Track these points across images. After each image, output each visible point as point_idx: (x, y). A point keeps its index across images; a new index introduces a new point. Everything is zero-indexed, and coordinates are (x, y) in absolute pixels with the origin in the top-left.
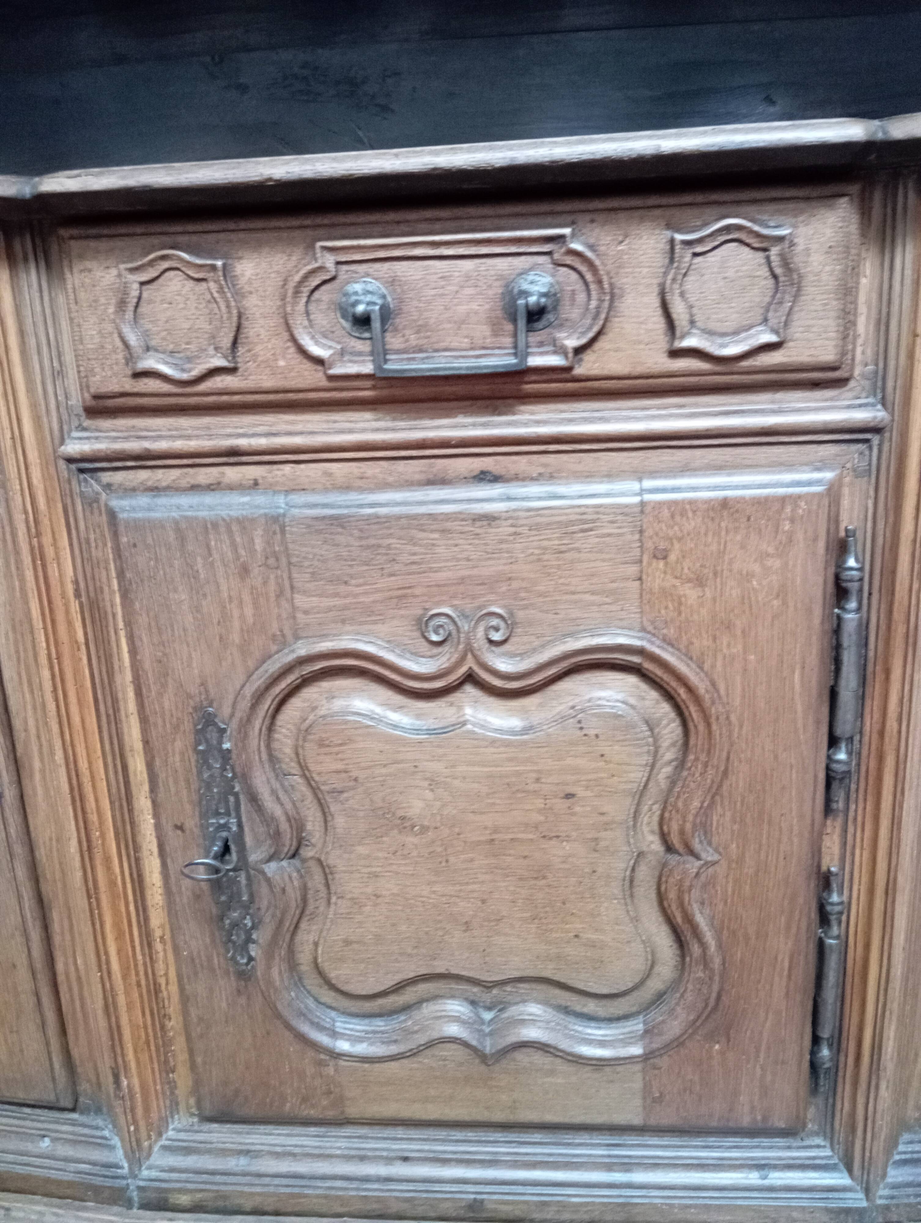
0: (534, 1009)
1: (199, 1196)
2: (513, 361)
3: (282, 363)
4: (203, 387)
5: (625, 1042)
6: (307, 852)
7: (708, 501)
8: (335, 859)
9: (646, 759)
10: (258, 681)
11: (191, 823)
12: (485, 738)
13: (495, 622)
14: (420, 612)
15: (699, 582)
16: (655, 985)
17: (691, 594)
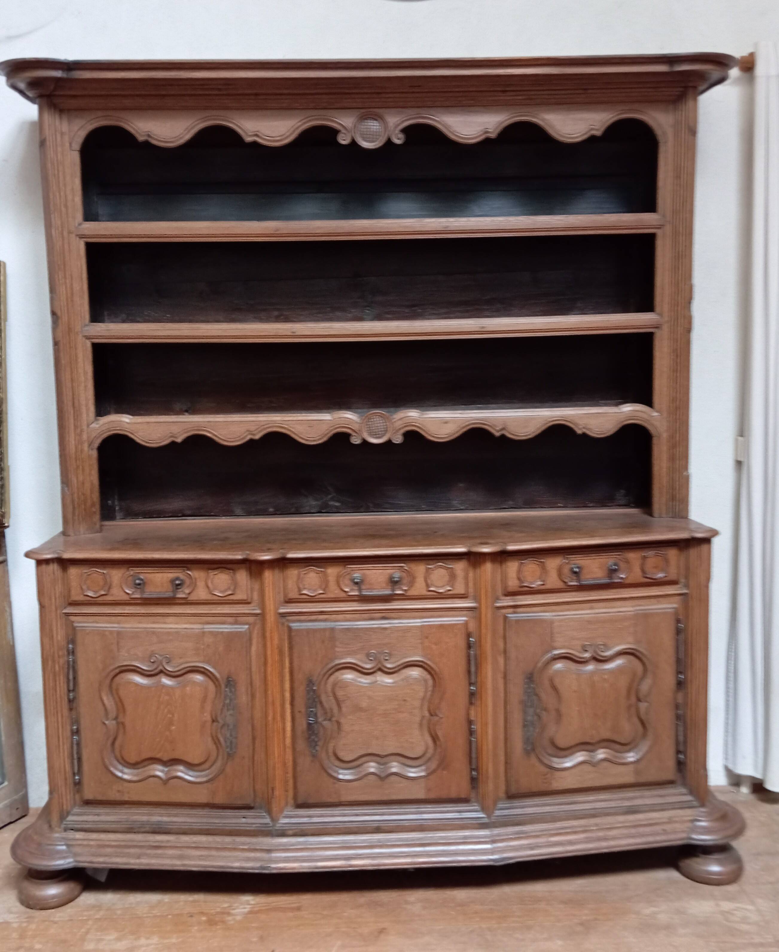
0: (395, 764)
1: (294, 831)
2: (391, 592)
3: (336, 592)
4: (317, 597)
5: (419, 772)
6: (334, 719)
7: (437, 625)
8: (342, 721)
9: (423, 690)
10: (325, 671)
11: (303, 710)
12: (383, 685)
13: (386, 654)
14: (366, 652)
15: (436, 644)
16: (428, 755)
17: (434, 647)
